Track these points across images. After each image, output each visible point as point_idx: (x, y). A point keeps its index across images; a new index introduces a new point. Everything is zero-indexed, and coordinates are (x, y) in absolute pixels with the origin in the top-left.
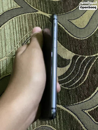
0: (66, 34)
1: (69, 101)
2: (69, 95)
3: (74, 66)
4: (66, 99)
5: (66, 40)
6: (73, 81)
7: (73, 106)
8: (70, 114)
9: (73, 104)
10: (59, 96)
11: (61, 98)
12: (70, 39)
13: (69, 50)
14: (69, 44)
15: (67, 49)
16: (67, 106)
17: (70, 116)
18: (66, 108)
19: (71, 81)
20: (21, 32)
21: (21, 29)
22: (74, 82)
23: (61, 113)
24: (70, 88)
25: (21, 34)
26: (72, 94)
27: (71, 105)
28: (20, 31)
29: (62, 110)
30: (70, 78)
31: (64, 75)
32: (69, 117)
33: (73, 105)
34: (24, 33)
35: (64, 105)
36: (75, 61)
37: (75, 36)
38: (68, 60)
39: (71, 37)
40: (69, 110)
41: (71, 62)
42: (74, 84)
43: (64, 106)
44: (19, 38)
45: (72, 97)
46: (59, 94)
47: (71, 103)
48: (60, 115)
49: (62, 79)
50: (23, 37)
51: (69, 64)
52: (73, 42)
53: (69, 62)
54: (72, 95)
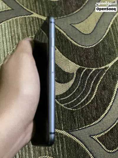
0: (68, 42)
1: (73, 125)
2: (74, 118)
3: (79, 81)
4: (70, 123)
5: (68, 48)
6: (78, 100)
7: (79, 132)
8: (75, 142)
9: (79, 128)
10: (62, 119)
11: (63, 122)
12: (73, 48)
13: (72, 61)
14: (71, 53)
15: (69, 60)
16: (71, 131)
17: (75, 144)
18: (70, 134)
19: (75, 99)
20: (12, 40)
21: (12, 37)
22: (80, 102)
23: (64, 140)
24: (74, 108)
25: (12, 42)
26: (77, 116)
27: (77, 130)
28: (10, 39)
29: (66, 136)
30: (74, 96)
31: (67, 93)
32: (74, 146)
33: (79, 130)
34: (16, 41)
35: (68, 130)
36: (80, 75)
37: (79, 44)
38: (71, 74)
39: (75, 45)
40: (74, 136)
41: (75, 76)
42: (79, 103)
43: (67, 132)
44: (10, 48)
45: (77, 120)
46: (61, 117)
47: (76, 127)
48: (64, 143)
49: (64, 97)
50: (14, 46)
51: (72, 79)
52: (76, 52)
53: (73, 77)
54: (77, 118)
